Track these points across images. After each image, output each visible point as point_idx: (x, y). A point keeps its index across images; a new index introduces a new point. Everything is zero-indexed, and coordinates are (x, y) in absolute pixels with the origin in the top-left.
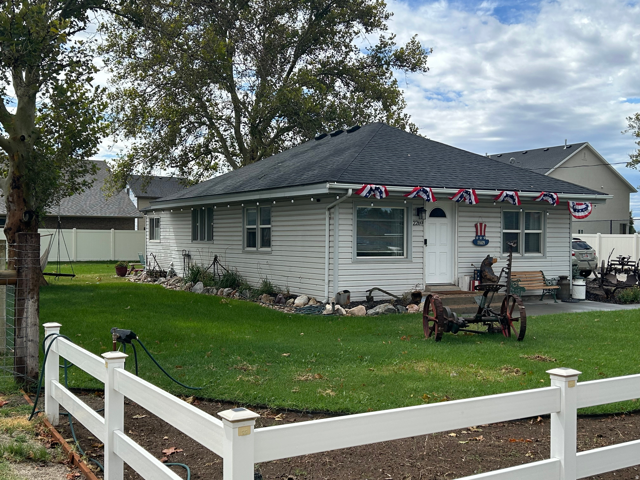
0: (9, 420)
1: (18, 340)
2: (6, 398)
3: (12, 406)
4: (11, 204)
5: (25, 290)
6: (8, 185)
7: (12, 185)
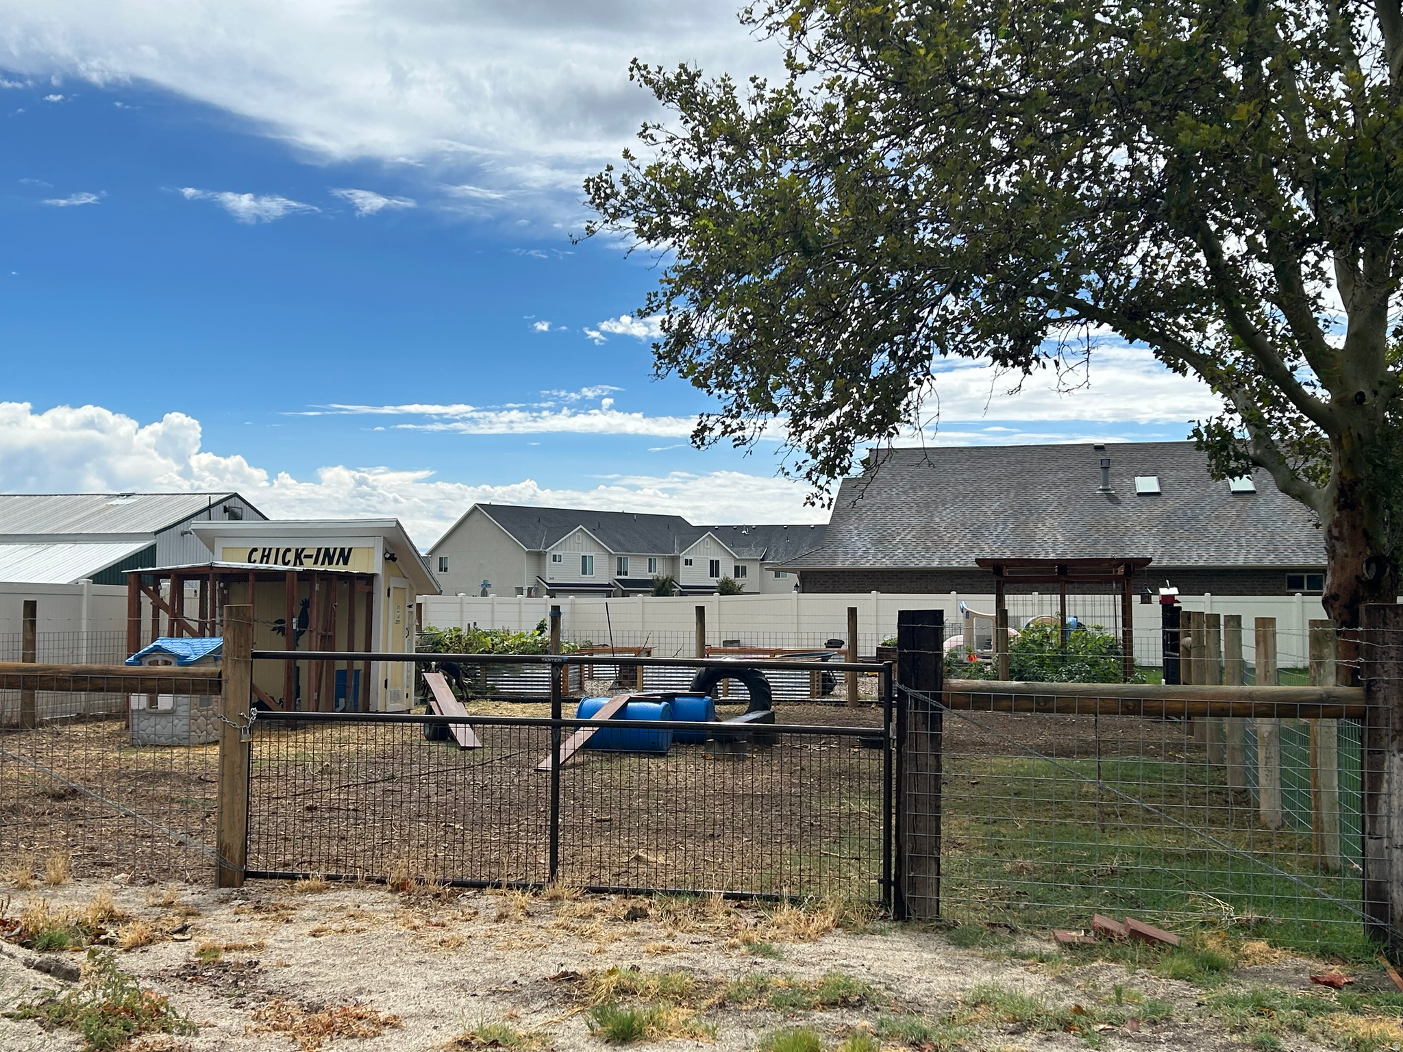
0: (1359, 1021)
1: (1371, 843)
2: (1349, 970)
3: (1363, 990)
4: (1337, 543)
5: (1384, 732)
6: (1330, 502)
7: (1339, 502)
